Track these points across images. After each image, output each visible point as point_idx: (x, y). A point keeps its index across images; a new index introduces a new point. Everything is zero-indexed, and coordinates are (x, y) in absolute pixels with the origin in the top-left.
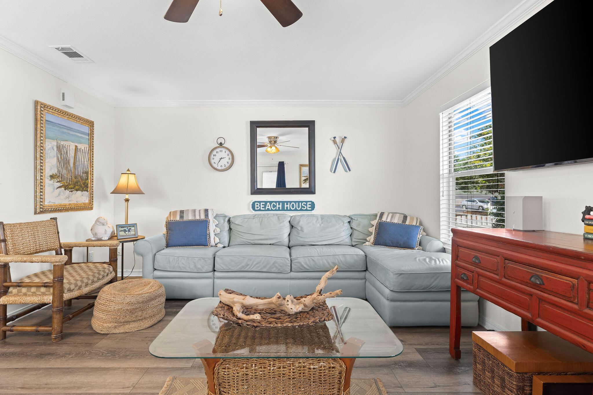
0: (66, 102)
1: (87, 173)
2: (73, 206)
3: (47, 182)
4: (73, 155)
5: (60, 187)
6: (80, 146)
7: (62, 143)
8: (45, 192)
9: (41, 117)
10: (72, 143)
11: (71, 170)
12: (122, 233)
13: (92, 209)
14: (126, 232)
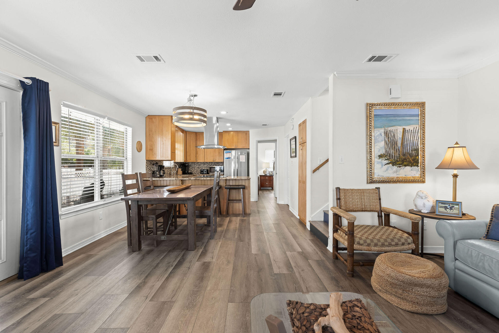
0: (393, 95)
1: (417, 150)
2: (401, 179)
3: (375, 160)
4: (401, 136)
5: (388, 164)
6: (407, 128)
7: (389, 129)
8: (374, 168)
9: (370, 114)
10: (399, 127)
11: (399, 150)
12: (442, 210)
13: (424, 182)
14: (447, 210)
